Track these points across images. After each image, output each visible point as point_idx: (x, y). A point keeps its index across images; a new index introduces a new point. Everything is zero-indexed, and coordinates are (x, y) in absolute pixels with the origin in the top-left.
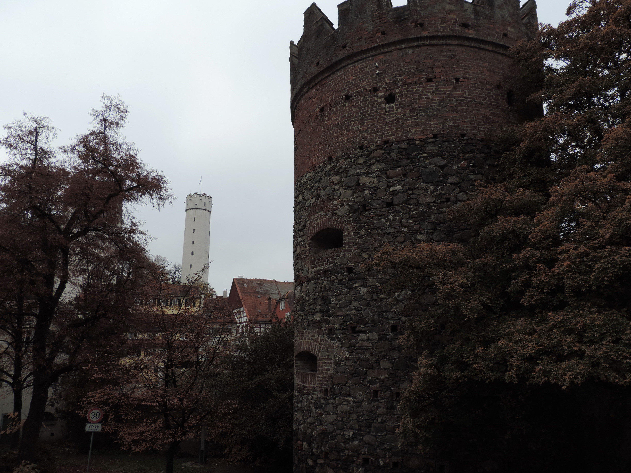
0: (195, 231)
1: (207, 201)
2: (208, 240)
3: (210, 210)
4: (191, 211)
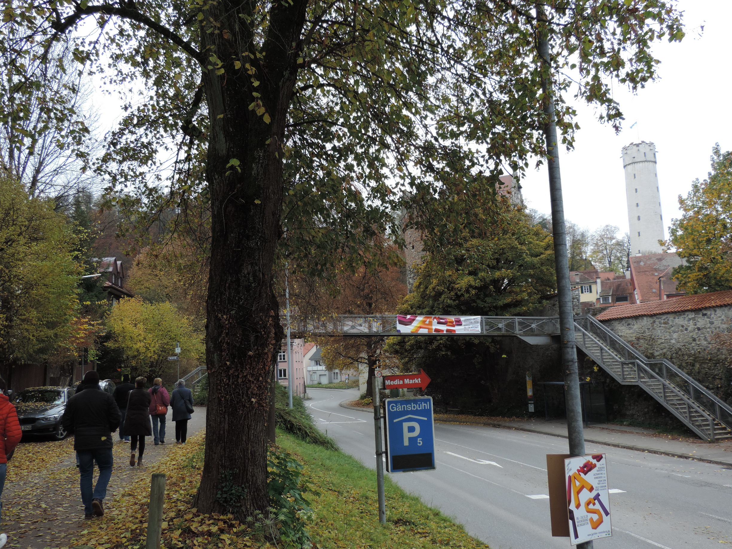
0: (638, 190)
2: (658, 197)
3: (653, 159)
4: (629, 167)
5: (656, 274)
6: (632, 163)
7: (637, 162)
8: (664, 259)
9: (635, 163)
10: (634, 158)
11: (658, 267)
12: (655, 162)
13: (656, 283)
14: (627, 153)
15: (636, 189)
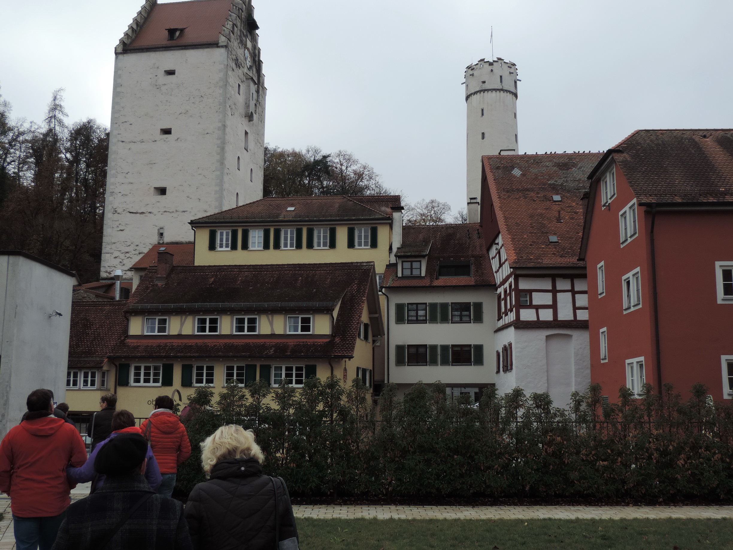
0: (486, 136)
1: (505, 72)
3: (513, 90)
4: (474, 98)
5: (557, 198)
6: (480, 91)
7: (488, 90)
8: (574, 165)
10: (484, 82)
11: (560, 182)
12: (516, 95)
13: (559, 220)
14: (473, 75)
15: (483, 134)
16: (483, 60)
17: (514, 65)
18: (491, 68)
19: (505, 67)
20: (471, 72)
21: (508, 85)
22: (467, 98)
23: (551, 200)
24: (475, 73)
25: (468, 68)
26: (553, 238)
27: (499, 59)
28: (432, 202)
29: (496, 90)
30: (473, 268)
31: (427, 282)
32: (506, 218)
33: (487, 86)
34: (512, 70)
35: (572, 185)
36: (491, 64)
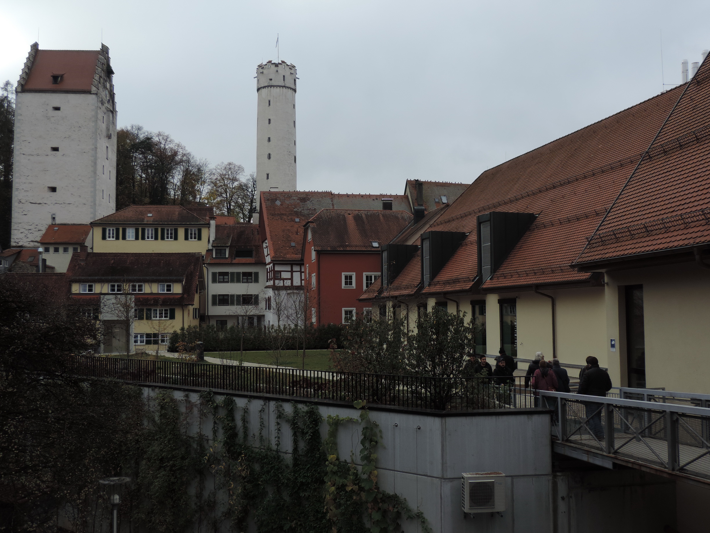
0: (272, 121)
1: (287, 72)
2: (294, 134)
3: (293, 87)
4: (264, 91)
5: (297, 220)
6: (268, 86)
7: (274, 86)
8: (309, 199)
9: (271, 86)
10: (271, 80)
11: (300, 210)
12: (295, 91)
13: (297, 233)
14: (263, 73)
15: (270, 120)
16: (270, 62)
17: (294, 67)
18: (276, 68)
19: (287, 68)
20: (261, 70)
21: (289, 83)
22: (258, 90)
23: (294, 221)
24: (265, 71)
25: (260, 66)
26: (293, 244)
27: (283, 62)
28: (230, 164)
29: (280, 86)
30: (254, 253)
31: (229, 261)
32: (271, 232)
33: (273, 83)
34: (292, 71)
35: (306, 212)
36: (276, 65)
